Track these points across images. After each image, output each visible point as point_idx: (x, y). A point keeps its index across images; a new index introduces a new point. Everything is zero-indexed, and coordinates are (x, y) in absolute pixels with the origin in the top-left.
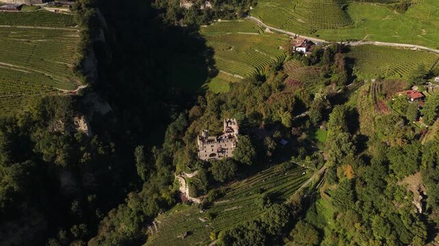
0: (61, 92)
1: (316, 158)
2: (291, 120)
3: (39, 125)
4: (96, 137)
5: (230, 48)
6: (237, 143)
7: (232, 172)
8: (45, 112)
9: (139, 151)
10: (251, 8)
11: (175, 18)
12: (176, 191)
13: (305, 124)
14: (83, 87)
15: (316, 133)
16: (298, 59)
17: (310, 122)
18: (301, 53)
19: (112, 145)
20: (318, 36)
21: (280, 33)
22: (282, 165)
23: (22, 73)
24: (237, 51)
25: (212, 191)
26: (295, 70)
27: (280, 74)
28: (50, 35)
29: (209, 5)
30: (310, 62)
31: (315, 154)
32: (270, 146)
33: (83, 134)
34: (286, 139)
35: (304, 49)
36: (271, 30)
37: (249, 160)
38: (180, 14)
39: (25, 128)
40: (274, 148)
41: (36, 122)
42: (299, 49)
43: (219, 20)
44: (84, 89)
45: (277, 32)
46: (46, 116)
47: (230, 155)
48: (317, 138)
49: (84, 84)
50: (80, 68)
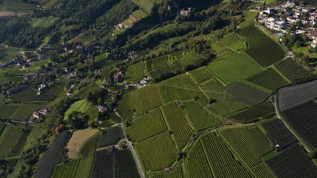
6: (188, 13)
7: (184, 19)
33: (168, 10)
47: (186, 15)
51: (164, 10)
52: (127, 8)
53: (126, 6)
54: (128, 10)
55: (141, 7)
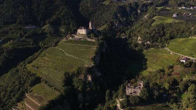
0: (85, 66)
1: (180, 105)
2: (169, 87)
3: (76, 76)
4: (93, 83)
5: (154, 59)
6: (141, 90)
7: (137, 101)
8: (78, 72)
9: (108, 91)
10: (166, 45)
11: (134, 47)
12: (116, 106)
13: (176, 90)
14: (93, 65)
15: (182, 95)
16: (181, 65)
17: (179, 90)
18: (183, 62)
19: (98, 87)
20: (193, 57)
21: (176, 55)
22: (162, 104)
23: (75, 59)
24: (157, 60)
25: (129, 107)
26: (178, 69)
27: (171, 70)
28: (87, 48)
29: (148, 42)
30: (186, 66)
31: (179, 103)
32: (156, 94)
33: (89, 81)
34: (166, 94)
35: (184, 61)
36: (173, 53)
37: (145, 97)
38: (136, 45)
39: (72, 76)
40: (158, 96)
41: (75, 74)
42: (182, 61)
43: (152, 49)
44: (93, 66)
45: (175, 54)
46: (79, 73)
47: (138, 95)
48: (182, 97)
49: (93, 64)
50: (94, 59)
51: (83, 82)
52: (20, 82)
53: (20, 77)
54: (23, 85)
55: (44, 78)
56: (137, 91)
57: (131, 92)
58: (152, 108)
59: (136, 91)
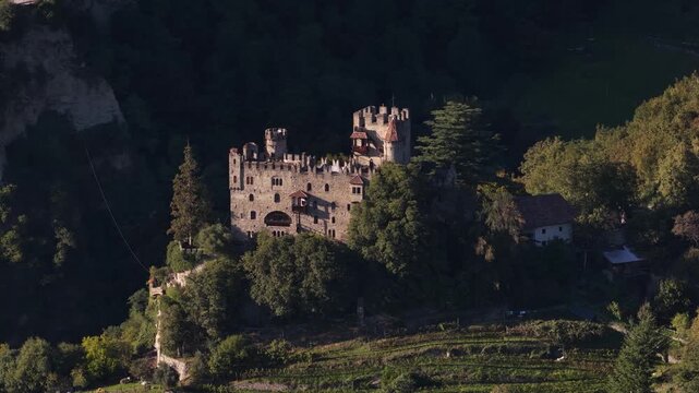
6: (365, 184)
56: (329, 197)
57: (275, 207)
58: (455, 353)
59: (319, 192)
